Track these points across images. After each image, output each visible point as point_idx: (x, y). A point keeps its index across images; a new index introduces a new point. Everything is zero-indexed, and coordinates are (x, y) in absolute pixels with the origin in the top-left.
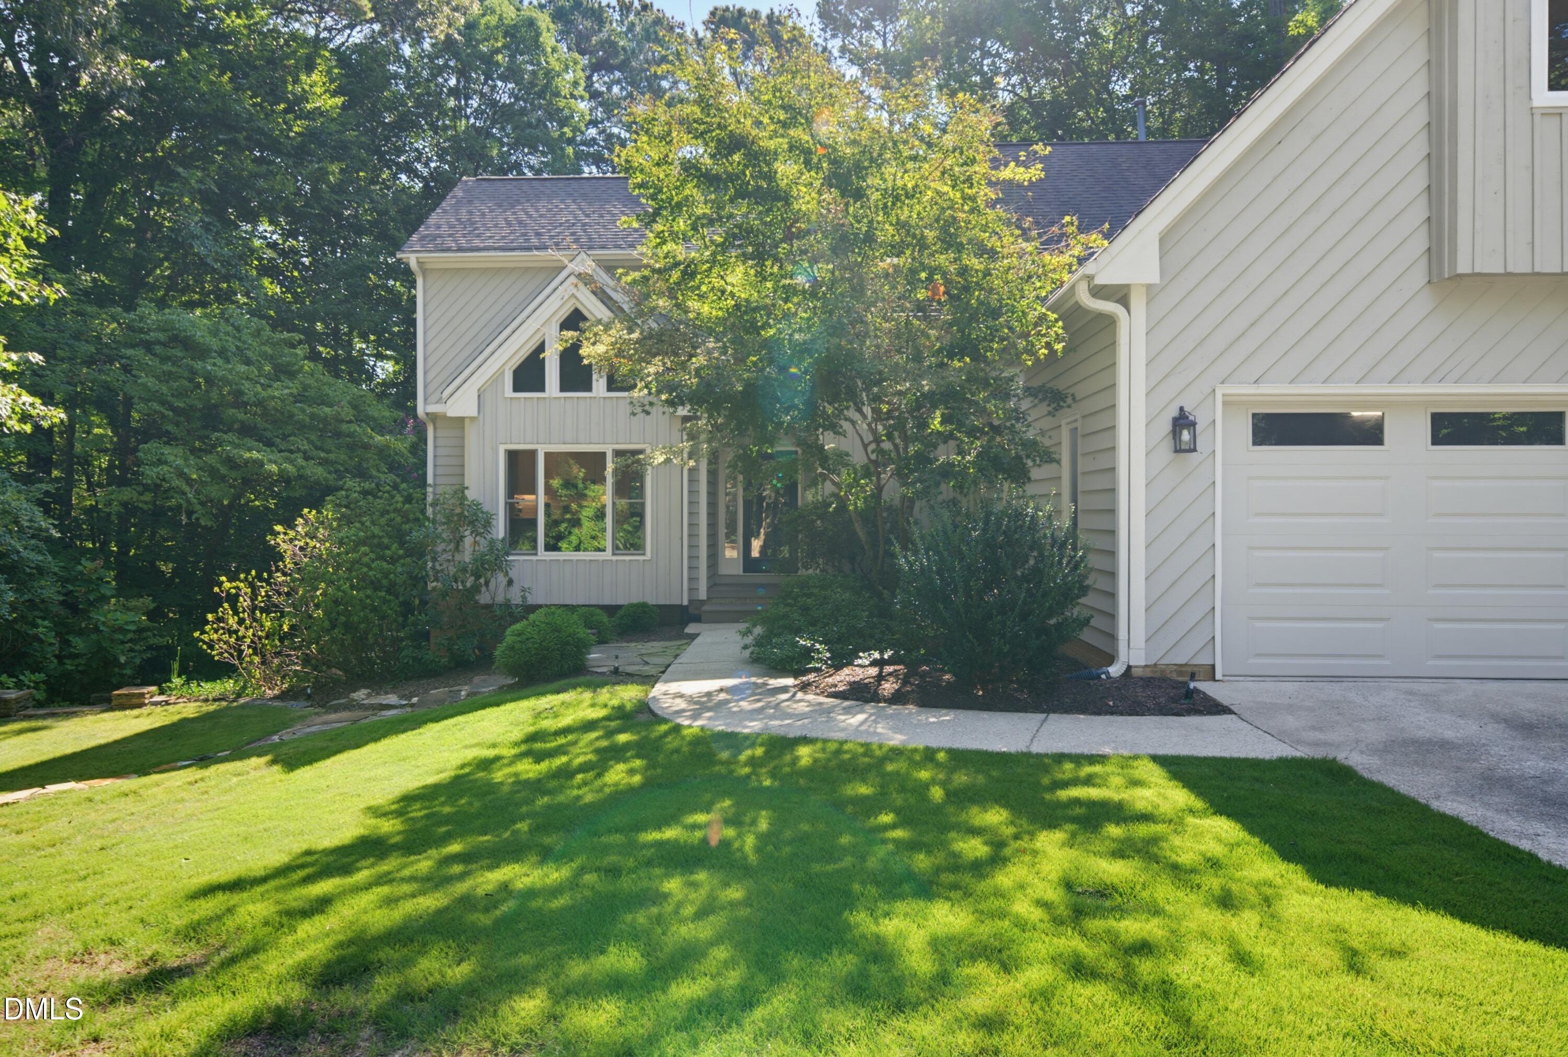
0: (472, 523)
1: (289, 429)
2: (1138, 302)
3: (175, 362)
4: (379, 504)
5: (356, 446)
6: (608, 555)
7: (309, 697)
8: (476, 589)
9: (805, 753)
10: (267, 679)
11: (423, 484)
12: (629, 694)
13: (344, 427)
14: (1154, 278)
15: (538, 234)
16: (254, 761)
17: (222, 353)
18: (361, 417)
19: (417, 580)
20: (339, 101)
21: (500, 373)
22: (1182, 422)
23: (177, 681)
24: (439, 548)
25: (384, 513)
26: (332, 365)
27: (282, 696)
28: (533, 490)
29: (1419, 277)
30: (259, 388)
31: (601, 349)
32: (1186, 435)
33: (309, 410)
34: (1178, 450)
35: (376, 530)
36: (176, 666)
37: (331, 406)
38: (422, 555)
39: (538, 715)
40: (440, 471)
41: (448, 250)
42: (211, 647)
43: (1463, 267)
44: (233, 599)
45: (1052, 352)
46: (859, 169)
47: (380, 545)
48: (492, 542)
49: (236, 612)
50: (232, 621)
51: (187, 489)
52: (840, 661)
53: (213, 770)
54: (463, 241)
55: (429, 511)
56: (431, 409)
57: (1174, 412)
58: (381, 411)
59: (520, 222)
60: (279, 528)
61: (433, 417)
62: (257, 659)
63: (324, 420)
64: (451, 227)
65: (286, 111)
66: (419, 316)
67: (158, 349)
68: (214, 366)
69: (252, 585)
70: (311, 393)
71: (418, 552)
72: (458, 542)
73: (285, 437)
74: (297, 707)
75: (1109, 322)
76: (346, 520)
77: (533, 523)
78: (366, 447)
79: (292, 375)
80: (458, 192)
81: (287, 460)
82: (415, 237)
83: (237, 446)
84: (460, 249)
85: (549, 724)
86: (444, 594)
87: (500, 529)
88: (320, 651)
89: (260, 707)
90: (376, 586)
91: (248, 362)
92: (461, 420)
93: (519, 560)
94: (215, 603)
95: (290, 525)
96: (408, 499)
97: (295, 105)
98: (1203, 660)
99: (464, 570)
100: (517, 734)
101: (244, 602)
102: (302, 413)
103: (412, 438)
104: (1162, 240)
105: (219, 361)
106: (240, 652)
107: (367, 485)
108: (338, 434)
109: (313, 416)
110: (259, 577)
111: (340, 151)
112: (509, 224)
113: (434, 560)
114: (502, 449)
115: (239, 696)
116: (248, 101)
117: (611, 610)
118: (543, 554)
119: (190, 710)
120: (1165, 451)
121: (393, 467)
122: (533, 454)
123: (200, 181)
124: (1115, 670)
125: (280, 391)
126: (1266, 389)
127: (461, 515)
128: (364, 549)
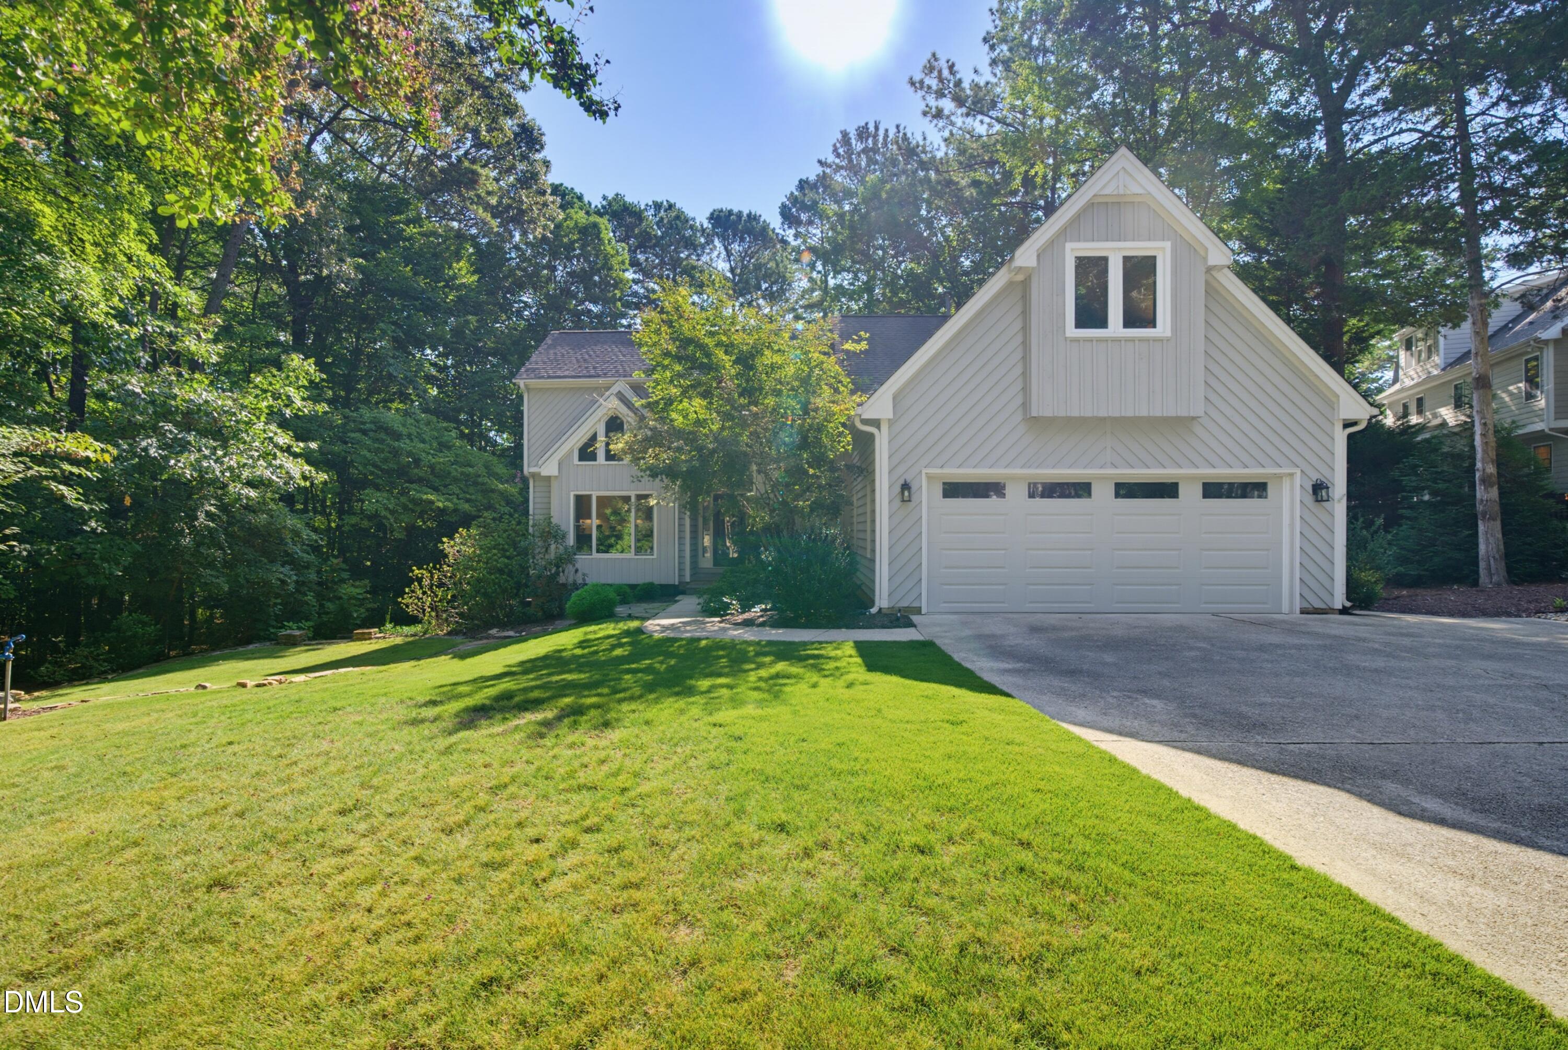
0: (555, 537)
1: (448, 481)
2: (884, 427)
3: (382, 441)
4: (503, 526)
5: (487, 491)
6: (631, 555)
7: (464, 634)
8: (557, 573)
9: (704, 643)
10: (439, 626)
11: (526, 513)
12: (634, 624)
13: (480, 480)
14: (891, 416)
15: (595, 368)
16: (443, 657)
17: (409, 436)
18: (492, 474)
19: (524, 569)
20: (475, 277)
21: (571, 451)
22: (906, 486)
23: (389, 626)
24: (537, 551)
25: (505, 531)
26: (470, 439)
27: (449, 633)
28: (589, 517)
29: (1019, 417)
30: (430, 457)
31: (620, 446)
32: (906, 493)
33: (460, 470)
34: (903, 501)
35: (501, 541)
36: (388, 617)
37: (472, 467)
38: (527, 555)
39: (586, 634)
40: (538, 506)
41: (543, 377)
42: (407, 606)
43: (1034, 414)
44: (420, 580)
45: (847, 450)
46: (753, 356)
47: (504, 550)
48: (566, 548)
49: (421, 588)
50: (419, 593)
51: (389, 516)
52: (745, 608)
53: (422, 662)
54: (550, 372)
55: (531, 530)
56: (533, 470)
57: (902, 482)
58: (501, 469)
59: (585, 360)
60: (445, 539)
61: (534, 475)
62: (433, 614)
63: (468, 475)
64: (545, 363)
65: (445, 286)
66: (525, 408)
67: (371, 434)
68: (404, 445)
69: (430, 572)
70: (461, 460)
71: (525, 553)
72: (547, 549)
73: (446, 486)
74: (459, 639)
75: (871, 437)
76: (484, 535)
77: (590, 536)
78: (493, 491)
79: (449, 448)
80: (549, 340)
81: (448, 500)
82: (523, 370)
83: (419, 492)
84: (549, 377)
85: (592, 637)
86: (539, 577)
87: (571, 540)
88: (469, 609)
89: (436, 639)
90: (501, 571)
91: (423, 441)
92: (549, 477)
93: (582, 559)
94: (410, 582)
95: (451, 538)
96: (519, 523)
97: (450, 284)
98: (915, 605)
99: (551, 563)
100: (576, 641)
101: (426, 582)
102: (456, 471)
103: (520, 485)
104: (894, 398)
105: (407, 441)
106: (424, 610)
107: (495, 515)
108: (476, 484)
109: (462, 473)
110: (434, 568)
111: (477, 309)
112: (578, 361)
113: (534, 558)
114: (572, 494)
115: (425, 633)
116: (422, 282)
117: (633, 587)
118: (595, 555)
119: (399, 640)
120: (897, 502)
121: (509, 503)
122: (589, 497)
123: (394, 331)
124: (874, 610)
125: (442, 459)
126: (946, 471)
127: (549, 532)
128: (495, 551)
